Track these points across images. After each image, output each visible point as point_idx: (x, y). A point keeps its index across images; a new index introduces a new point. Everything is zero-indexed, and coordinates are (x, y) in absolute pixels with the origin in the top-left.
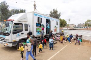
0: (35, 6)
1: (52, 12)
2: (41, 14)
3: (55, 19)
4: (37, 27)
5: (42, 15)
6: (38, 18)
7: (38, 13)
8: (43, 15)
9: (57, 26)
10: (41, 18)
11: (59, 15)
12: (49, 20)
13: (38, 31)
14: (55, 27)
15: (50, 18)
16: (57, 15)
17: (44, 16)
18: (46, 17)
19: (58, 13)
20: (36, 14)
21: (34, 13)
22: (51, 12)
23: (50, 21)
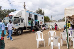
0: (25, 6)
1: (38, 10)
8: (32, 12)
9: (42, 20)
10: (31, 14)
11: (44, 13)
14: (41, 20)
15: (37, 14)
16: (42, 13)
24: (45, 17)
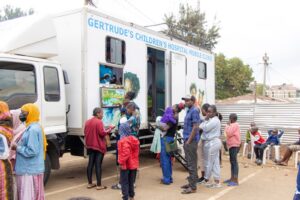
2: (123, 23)
3: (190, 48)
4: (101, 85)
5: (124, 27)
6: (108, 39)
7: (108, 17)
8: (132, 24)
10: (123, 43)
11: (214, 34)
12: (162, 53)
13: (110, 105)
14: (193, 87)
16: (202, 34)
17: (135, 31)
18: (148, 35)
19: (207, 27)
20: (100, 19)
21: (89, 15)
22: (169, 22)
23: (167, 57)
24: (220, 61)
